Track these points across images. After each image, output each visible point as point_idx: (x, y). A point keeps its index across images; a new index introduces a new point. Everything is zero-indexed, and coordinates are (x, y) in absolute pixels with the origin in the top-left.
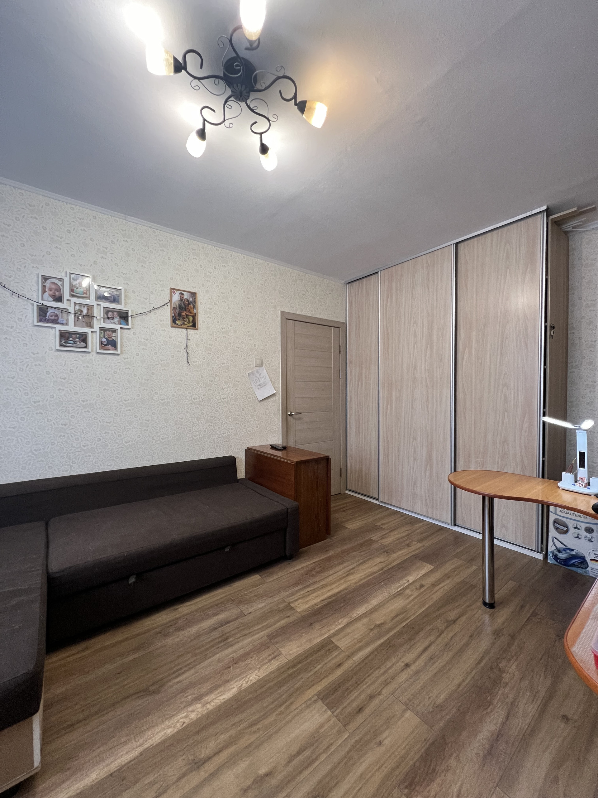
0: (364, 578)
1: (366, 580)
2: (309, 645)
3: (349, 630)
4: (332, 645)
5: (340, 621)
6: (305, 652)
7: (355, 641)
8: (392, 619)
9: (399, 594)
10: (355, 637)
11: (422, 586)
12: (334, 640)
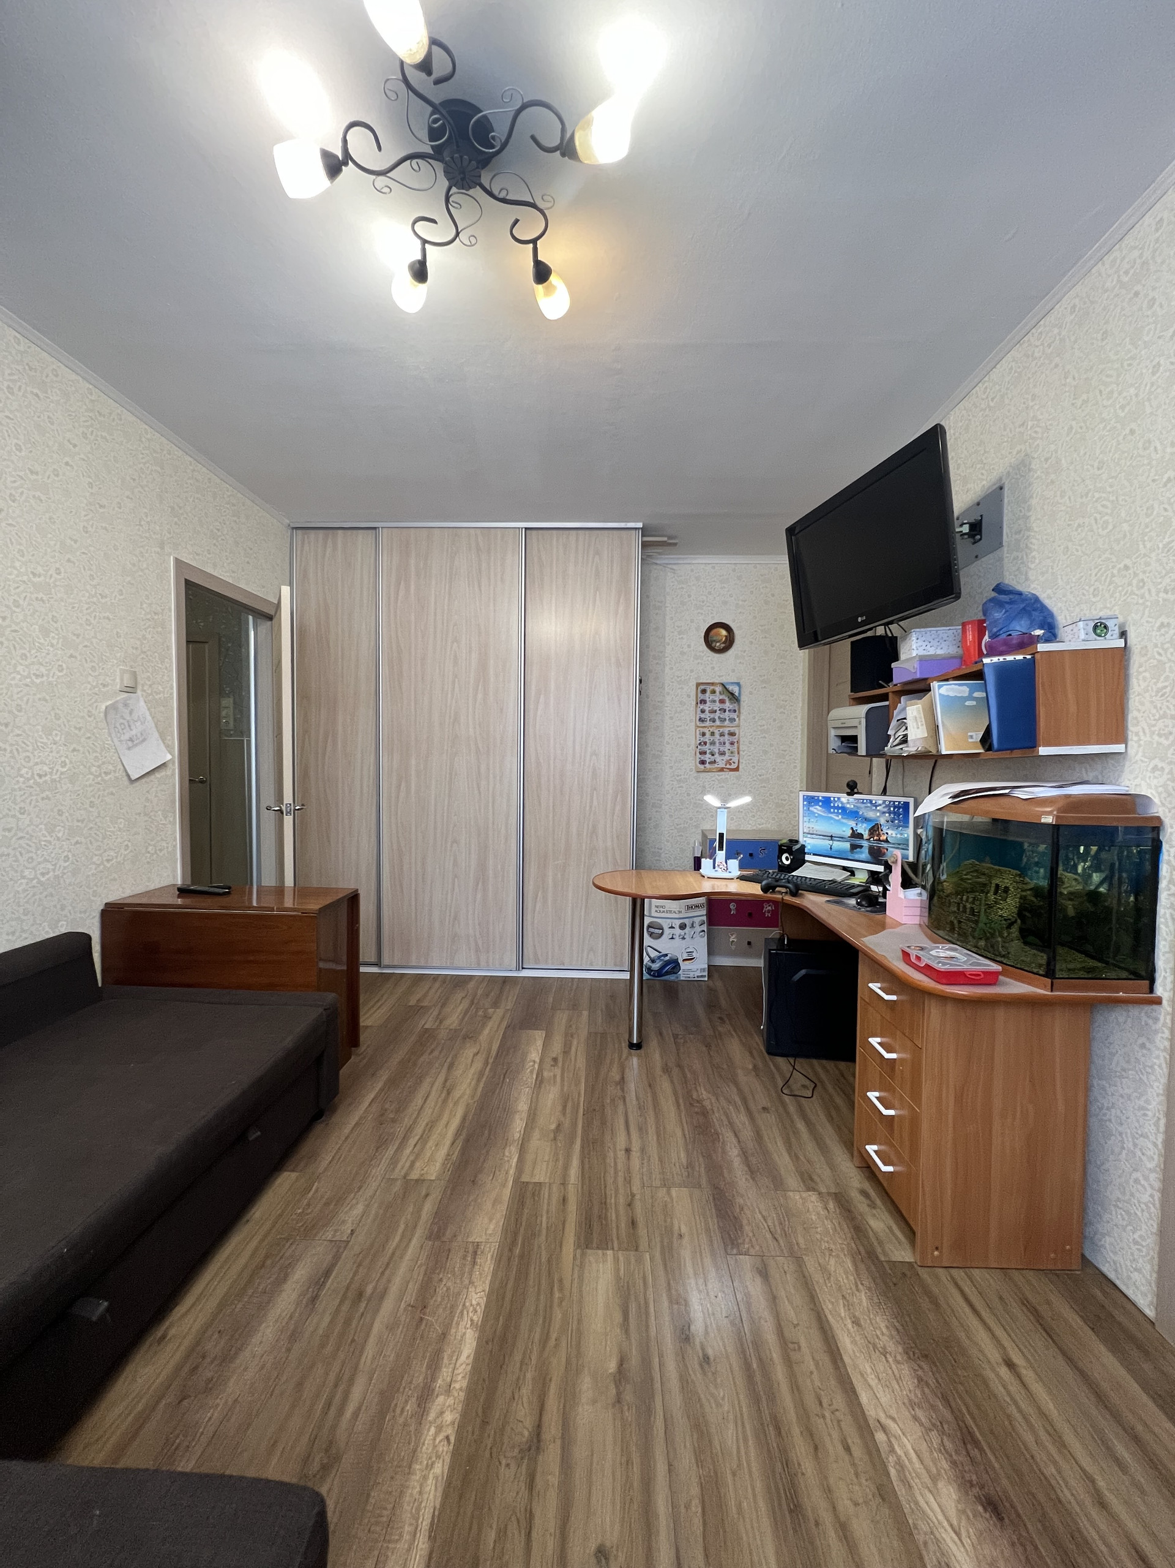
0: (477, 1085)
1: (482, 1085)
2: (503, 1208)
3: (530, 1157)
4: (531, 1186)
5: (507, 1154)
6: (507, 1218)
7: (550, 1164)
8: (564, 1115)
9: (540, 1082)
10: (546, 1158)
11: (555, 1060)
12: (525, 1178)
